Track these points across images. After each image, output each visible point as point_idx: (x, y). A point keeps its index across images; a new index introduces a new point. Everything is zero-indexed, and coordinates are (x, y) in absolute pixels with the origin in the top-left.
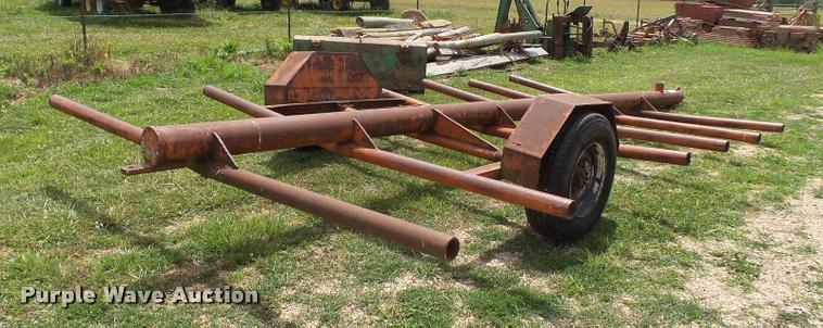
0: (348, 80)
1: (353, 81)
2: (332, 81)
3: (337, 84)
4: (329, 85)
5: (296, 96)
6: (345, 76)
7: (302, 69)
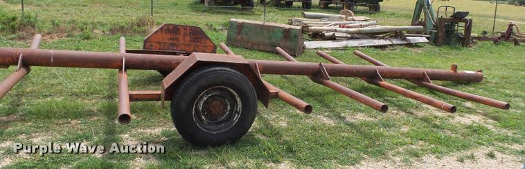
0: (190, 41)
1: (194, 41)
2: (178, 40)
3: (181, 42)
4: (176, 42)
5: (151, 46)
6: (188, 38)
7: (157, 32)
